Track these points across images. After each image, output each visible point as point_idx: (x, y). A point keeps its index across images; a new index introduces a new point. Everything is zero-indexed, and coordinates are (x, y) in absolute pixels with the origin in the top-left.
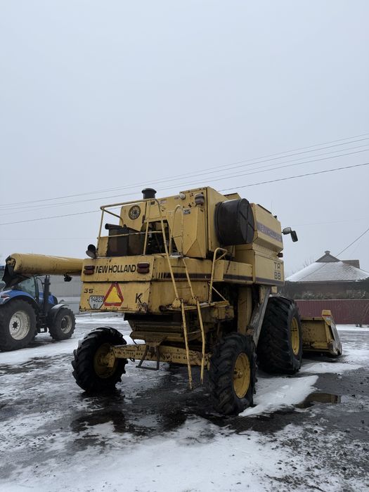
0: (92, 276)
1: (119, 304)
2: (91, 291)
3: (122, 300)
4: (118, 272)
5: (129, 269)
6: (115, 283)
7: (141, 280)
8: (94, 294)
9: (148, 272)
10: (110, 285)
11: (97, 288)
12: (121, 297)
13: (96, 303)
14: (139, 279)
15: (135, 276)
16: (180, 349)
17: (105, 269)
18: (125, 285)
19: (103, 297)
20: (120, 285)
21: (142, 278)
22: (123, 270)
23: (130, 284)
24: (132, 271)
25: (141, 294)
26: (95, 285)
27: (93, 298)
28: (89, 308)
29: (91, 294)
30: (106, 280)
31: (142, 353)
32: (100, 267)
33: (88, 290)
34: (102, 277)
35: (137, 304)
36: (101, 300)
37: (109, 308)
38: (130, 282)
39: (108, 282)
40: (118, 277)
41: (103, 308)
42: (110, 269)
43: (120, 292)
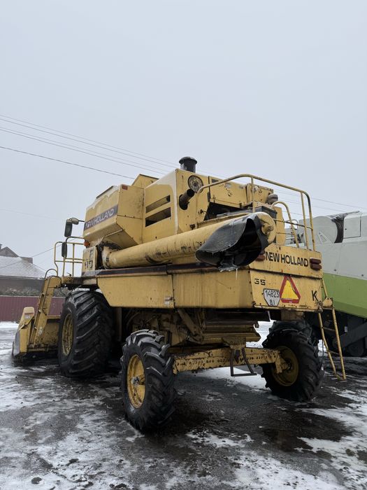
0: (262, 262)
1: (296, 301)
2: (263, 282)
3: (299, 297)
4: (292, 263)
5: (302, 262)
6: (288, 276)
7: (315, 276)
8: (267, 286)
9: (320, 269)
10: (283, 278)
11: (269, 278)
12: (297, 293)
13: (272, 299)
14: (313, 276)
15: (309, 271)
17: (276, 258)
18: (299, 279)
19: (277, 291)
20: (294, 279)
21: (314, 274)
22: (296, 262)
23: (303, 280)
24: (305, 265)
25: (316, 292)
27: (268, 291)
28: (265, 304)
29: (264, 287)
30: (280, 271)
31: (214, 359)
32: (271, 253)
33: (259, 281)
34: (274, 266)
35: (314, 302)
36: (276, 295)
37: (287, 305)
38: (304, 277)
39: (281, 274)
40: (292, 269)
41: (281, 304)
42: (282, 259)
43: (295, 288)
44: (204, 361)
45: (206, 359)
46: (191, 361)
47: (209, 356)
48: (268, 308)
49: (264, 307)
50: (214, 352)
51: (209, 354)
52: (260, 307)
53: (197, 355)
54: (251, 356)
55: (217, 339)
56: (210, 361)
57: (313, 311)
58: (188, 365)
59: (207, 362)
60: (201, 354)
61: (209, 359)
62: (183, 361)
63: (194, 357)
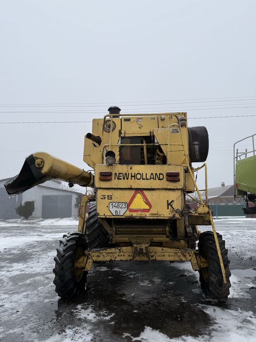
0: (110, 182)
1: (146, 211)
2: (110, 197)
3: (150, 206)
4: (143, 179)
5: (156, 177)
6: (140, 190)
7: (172, 188)
8: (114, 200)
9: (179, 181)
10: (133, 192)
11: (117, 194)
13: (118, 210)
14: (169, 187)
15: (165, 184)
16: (164, 249)
17: (126, 176)
19: (125, 203)
20: (146, 192)
21: (172, 185)
22: (148, 177)
24: (159, 179)
25: (172, 201)
26: (113, 191)
27: (114, 204)
28: (110, 214)
29: (110, 201)
30: (129, 187)
31: (125, 254)
32: (119, 174)
33: (106, 197)
34: (123, 183)
35: (169, 210)
36: (124, 206)
37: (134, 214)
38: (158, 189)
39: (131, 189)
40: (143, 184)
41: (128, 214)
42: (132, 176)
43: (146, 199)
44: (116, 255)
45: (117, 254)
46: (104, 254)
47: (120, 252)
48: (113, 217)
49: (108, 217)
50: (124, 248)
51: (120, 250)
52: (104, 217)
53: (109, 250)
54: (163, 254)
55: (125, 239)
56: (121, 256)
57: (167, 218)
58: (102, 257)
59: (119, 256)
60: (113, 250)
61: (120, 254)
62: (97, 254)
63: (106, 252)
